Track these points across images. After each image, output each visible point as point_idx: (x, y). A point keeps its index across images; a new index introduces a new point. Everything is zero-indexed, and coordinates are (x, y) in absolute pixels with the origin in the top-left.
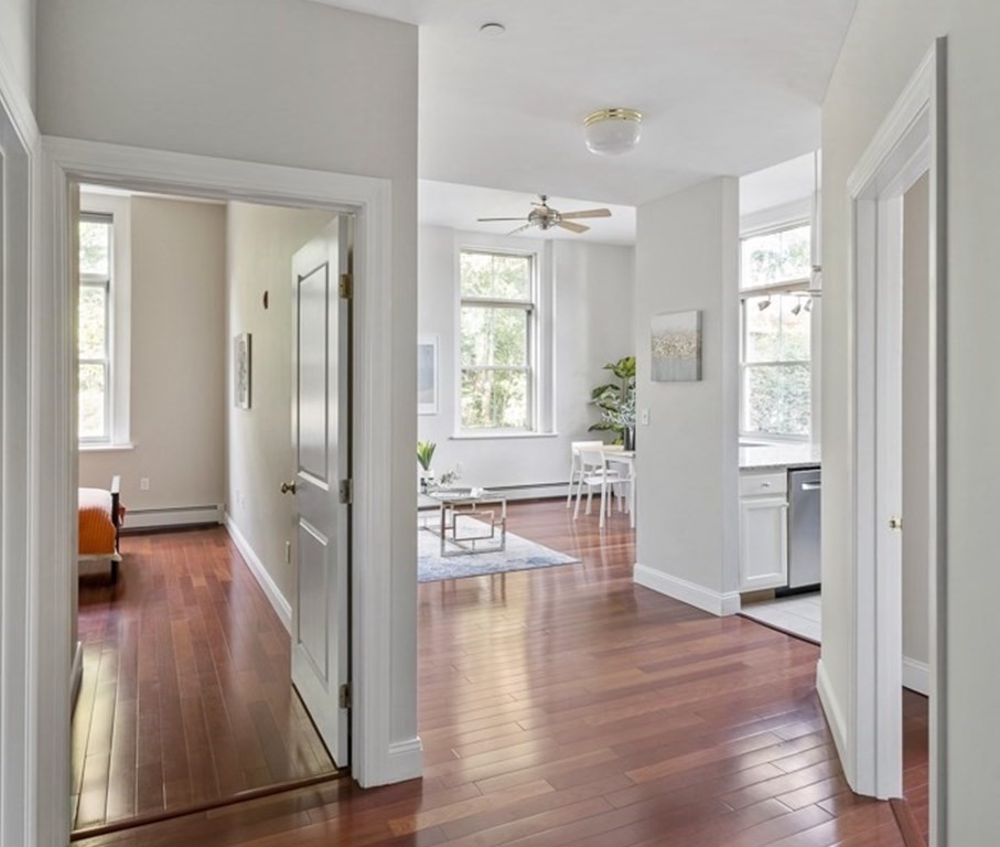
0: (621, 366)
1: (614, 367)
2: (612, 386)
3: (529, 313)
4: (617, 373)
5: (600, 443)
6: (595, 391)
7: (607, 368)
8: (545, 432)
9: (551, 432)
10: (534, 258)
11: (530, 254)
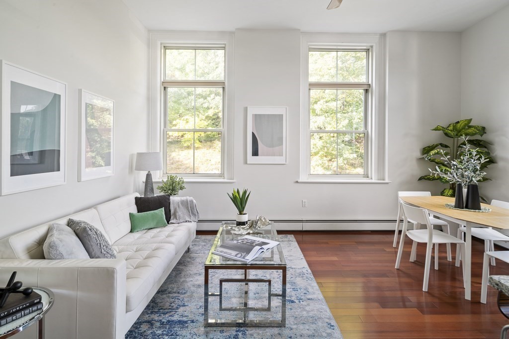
0: (451, 128)
1: (443, 129)
2: (441, 144)
3: (367, 91)
4: (446, 134)
5: (427, 194)
6: (424, 149)
7: (436, 129)
8: (378, 180)
9: (384, 180)
10: (370, 50)
11: (368, 48)
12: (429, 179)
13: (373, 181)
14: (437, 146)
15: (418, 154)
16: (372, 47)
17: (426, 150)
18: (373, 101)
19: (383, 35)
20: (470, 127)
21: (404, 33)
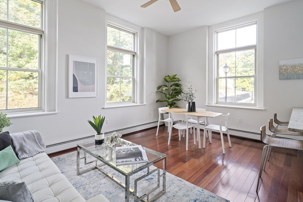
2: (164, 85)
3: (134, 56)
8: (140, 103)
9: (143, 103)
10: (136, 34)
11: (134, 33)
12: (161, 101)
13: (138, 104)
14: (162, 86)
15: (155, 90)
16: (137, 33)
17: (159, 88)
18: (138, 62)
19: (143, 29)
20: (175, 78)
21: (151, 30)
